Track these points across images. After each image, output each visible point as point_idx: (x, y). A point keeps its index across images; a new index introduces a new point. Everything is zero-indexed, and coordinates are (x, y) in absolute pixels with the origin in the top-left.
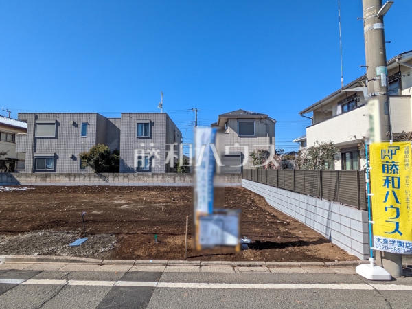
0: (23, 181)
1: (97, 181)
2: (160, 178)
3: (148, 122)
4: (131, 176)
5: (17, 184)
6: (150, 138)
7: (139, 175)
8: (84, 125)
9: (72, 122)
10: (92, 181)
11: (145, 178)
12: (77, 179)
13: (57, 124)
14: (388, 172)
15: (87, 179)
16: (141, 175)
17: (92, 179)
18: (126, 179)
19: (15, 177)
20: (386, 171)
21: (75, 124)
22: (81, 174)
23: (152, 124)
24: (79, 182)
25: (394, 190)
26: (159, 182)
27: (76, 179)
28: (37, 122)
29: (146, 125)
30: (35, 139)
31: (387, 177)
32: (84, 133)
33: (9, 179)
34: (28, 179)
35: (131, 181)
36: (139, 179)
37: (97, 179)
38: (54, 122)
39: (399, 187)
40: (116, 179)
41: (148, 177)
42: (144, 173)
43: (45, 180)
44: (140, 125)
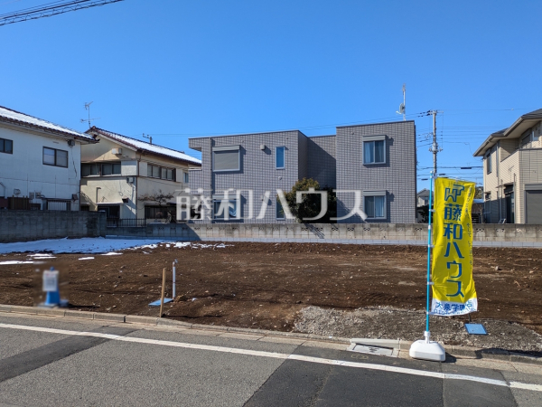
0: (203, 235)
1: (305, 237)
2: (410, 231)
3: (383, 138)
4: (359, 228)
5: (196, 239)
6: (387, 165)
7: (372, 226)
8: (280, 150)
9: (262, 147)
10: (298, 237)
11: (384, 232)
12: (276, 233)
13: (242, 151)
14: (450, 218)
15: (291, 232)
16: (376, 226)
17: (298, 232)
18: (351, 234)
19: (193, 228)
20: (448, 217)
21: (266, 150)
22: (282, 225)
23: (389, 141)
24: (278, 237)
25: (456, 241)
26: (408, 238)
27: (274, 233)
28: (214, 149)
29: (378, 143)
30: (213, 174)
31: (449, 225)
32: (280, 163)
33: (185, 232)
34: (210, 232)
35: (359, 237)
36: (373, 233)
37: (305, 233)
38: (238, 148)
39: (461, 238)
40: (335, 232)
41: (388, 229)
42: (381, 224)
43: (231, 234)
44: (368, 145)
